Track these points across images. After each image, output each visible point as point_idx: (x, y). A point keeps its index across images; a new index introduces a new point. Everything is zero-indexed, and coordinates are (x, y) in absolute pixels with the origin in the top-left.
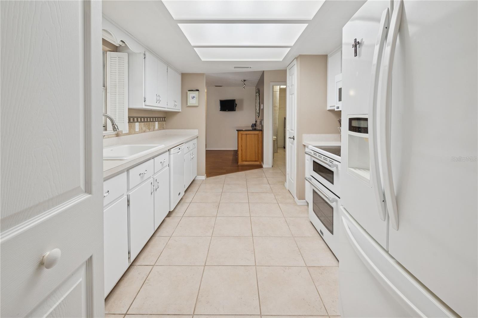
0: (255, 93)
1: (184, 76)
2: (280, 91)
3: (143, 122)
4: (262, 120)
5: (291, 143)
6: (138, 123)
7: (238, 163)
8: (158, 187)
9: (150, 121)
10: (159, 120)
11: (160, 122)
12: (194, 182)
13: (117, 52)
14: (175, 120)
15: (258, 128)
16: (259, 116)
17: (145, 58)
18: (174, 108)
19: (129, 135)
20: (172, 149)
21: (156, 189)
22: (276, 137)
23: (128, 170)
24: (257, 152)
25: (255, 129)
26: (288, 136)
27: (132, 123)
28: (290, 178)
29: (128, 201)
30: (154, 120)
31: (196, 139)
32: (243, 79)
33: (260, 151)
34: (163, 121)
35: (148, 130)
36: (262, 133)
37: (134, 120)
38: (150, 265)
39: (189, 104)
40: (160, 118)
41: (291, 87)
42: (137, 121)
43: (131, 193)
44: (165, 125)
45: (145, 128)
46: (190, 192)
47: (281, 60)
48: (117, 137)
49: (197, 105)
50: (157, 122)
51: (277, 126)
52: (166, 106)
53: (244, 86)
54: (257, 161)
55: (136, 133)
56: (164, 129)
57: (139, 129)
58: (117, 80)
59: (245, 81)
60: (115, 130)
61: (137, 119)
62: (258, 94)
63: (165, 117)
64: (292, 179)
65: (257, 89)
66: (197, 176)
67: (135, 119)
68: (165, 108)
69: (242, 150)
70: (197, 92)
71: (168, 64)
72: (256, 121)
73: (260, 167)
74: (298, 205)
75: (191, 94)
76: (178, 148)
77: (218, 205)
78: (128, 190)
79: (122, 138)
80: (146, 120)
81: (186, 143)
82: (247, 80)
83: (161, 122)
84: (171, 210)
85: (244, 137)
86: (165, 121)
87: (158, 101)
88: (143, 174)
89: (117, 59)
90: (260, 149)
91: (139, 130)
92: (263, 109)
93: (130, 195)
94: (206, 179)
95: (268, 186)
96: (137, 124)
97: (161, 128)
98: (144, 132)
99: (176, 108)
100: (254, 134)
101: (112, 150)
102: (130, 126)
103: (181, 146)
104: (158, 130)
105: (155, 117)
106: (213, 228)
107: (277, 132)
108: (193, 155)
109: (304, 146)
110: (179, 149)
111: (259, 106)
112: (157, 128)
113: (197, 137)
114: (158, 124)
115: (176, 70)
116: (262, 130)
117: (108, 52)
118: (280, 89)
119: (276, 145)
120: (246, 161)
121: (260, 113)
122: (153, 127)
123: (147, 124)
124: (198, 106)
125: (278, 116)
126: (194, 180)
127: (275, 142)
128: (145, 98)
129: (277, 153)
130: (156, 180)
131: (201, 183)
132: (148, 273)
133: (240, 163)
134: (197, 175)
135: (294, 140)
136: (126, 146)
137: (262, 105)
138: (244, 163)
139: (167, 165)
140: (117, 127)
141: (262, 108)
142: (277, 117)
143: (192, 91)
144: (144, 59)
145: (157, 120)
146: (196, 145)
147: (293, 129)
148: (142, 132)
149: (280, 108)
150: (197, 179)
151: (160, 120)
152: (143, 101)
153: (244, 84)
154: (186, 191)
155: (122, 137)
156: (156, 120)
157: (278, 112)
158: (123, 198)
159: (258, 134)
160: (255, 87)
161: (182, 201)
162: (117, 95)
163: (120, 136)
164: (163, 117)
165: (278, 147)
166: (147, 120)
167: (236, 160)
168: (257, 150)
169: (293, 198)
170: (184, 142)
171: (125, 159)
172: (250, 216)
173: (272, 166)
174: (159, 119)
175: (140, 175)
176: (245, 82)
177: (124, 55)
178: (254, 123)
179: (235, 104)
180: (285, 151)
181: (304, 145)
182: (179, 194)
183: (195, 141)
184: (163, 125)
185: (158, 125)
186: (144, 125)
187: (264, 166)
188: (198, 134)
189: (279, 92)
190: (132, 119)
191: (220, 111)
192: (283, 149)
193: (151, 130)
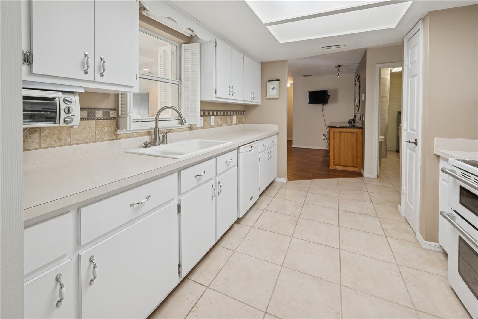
0: (354, 80)
1: (264, 65)
2: (391, 77)
3: (219, 116)
4: (363, 114)
5: (409, 149)
6: (214, 116)
7: (328, 166)
8: (221, 191)
9: (227, 115)
10: (237, 114)
11: (238, 116)
12: (273, 184)
13: (191, 43)
14: (254, 114)
15: (358, 124)
16: (359, 109)
17: (216, 46)
18: (252, 100)
19: (204, 129)
20: (241, 147)
21: (219, 193)
22: (385, 137)
23: (180, 170)
24: (355, 155)
25: (354, 125)
26: (404, 138)
27: (207, 117)
28: (407, 200)
29: (179, 206)
30: (232, 114)
31: (276, 136)
32: (337, 64)
33: (359, 155)
34: (242, 115)
35: (225, 124)
36: (363, 131)
37: (209, 113)
38: (204, 285)
39: (268, 96)
40: (239, 111)
41: (411, 65)
42: (213, 115)
43: (183, 197)
44: (244, 118)
45: (221, 122)
46: (266, 196)
47: (394, 26)
48: (190, 131)
49: (277, 96)
50: (235, 116)
51: (386, 122)
52: (241, 99)
53: (339, 73)
54: (355, 167)
55: (211, 127)
56: (243, 123)
57: (215, 123)
58: (190, 73)
59: (339, 66)
60: (182, 123)
61: (212, 112)
62: (357, 82)
63: (245, 111)
64: (412, 204)
65: (357, 75)
66: (277, 178)
67: (211, 113)
68: (241, 100)
69: (334, 151)
70: (278, 82)
71: (245, 53)
72: (355, 116)
73: (360, 175)
74: (423, 247)
75: (271, 85)
76: (251, 145)
77: (297, 221)
78: (179, 194)
79: (195, 132)
80: (222, 114)
81: (261, 140)
82: (342, 66)
83: (240, 116)
84: (241, 216)
85: (337, 135)
86: (244, 115)
87: (232, 93)
88: (199, 176)
89: (190, 50)
90: (360, 151)
91: (215, 125)
92: (365, 100)
93: (181, 200)
94: (286, 183)
95: (370, 205)
96: (212, 118)
97: (239, 122)
98: (221, 126)
99: (254, 101)
100: (351, 133)
101: (181, 145)
102: (205, 120)
103: (254, 144)
104: (236, 124)
105: (233, 111)
106: (285, 253)
107: (386, 131)
108: (272, 154)
109: (438, 157)
110: (252, 147)
111: (359, 96)
112: (235, 122)
113: (278, 133)
114: (237, 117)
115: (253, 58)
116: (363, 127)
117: (182, 44)
118: (392, 75)
119: (383, 148)
120: (339, 165)
121: (361, 106)
122: (230, 121)
123: (223, 118)
124: (279, 98)
125: (387, 109)
126: (273, 182)
127: (382, 145)
128: (216, 90)
129: (386, 157)
130: (219, 182)
131: (280, 187)
132: (199, 297)
133: (331, 167)
134: (278, 176)
135: (416, 145)
136: (197, 140)
137: (363, 95)
138: (336, 168)
139: (235, 165)
140: (185, 121)
141: (363, 99)
142: (387, 111)
143: (272, 81)
144: (214, 48)
145: (235, 114)
146: (276, 143)
147: (415, 128)
148: (218, 126)
149: (390, 100)
150: (276, 180)
151: (239, 113)
152: (214, 93)
153: (338, 70)
154: (260, 196)
155: (196, 130)
156: (233, 113)
157: (387, 104)
158: (172, 203)
159: (356, 133)
160: (354, 74)
161: (256, 206)
162: (190, 88)
163: (194, 130)
164: (242, 111)
165: (387, 151)
166: (224, 113)
167: (326, 163)
168: (355, 153)
169: (414, 234)
170: (259, 139)
171: (179, 157)
172: (340, 248)
173: (378, 176)
174: (237, 112)
175: (196, 177)
176: (339, 68)
177: (196, 46)
178: (353, 118)
179: (328, 95)
180: (399, 158)
181: (436, 155)
182: (251, 198)
183: (275, 138)
184: (242, 119)
185: (236, 119)
186: (220, 119)
187: (365, 175)
188: (278, 130)
189: (389, 78)
190: (207, 112)
191: (309, 103)
192: (396, 153)
193: (228, 123)
